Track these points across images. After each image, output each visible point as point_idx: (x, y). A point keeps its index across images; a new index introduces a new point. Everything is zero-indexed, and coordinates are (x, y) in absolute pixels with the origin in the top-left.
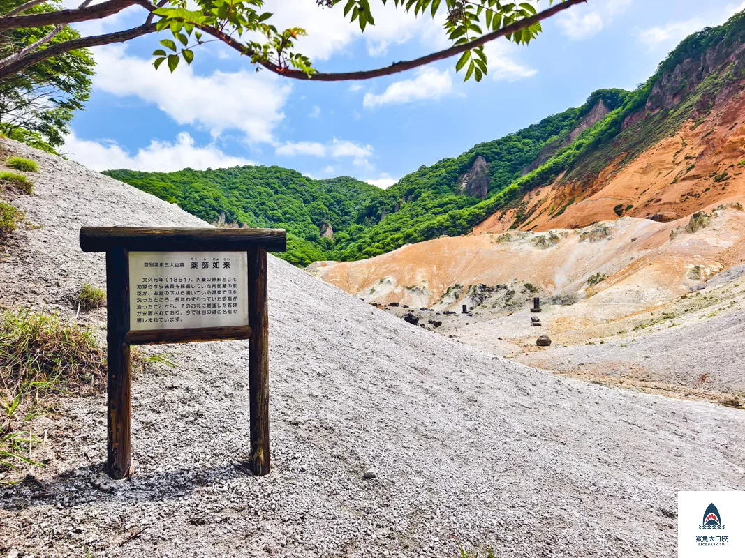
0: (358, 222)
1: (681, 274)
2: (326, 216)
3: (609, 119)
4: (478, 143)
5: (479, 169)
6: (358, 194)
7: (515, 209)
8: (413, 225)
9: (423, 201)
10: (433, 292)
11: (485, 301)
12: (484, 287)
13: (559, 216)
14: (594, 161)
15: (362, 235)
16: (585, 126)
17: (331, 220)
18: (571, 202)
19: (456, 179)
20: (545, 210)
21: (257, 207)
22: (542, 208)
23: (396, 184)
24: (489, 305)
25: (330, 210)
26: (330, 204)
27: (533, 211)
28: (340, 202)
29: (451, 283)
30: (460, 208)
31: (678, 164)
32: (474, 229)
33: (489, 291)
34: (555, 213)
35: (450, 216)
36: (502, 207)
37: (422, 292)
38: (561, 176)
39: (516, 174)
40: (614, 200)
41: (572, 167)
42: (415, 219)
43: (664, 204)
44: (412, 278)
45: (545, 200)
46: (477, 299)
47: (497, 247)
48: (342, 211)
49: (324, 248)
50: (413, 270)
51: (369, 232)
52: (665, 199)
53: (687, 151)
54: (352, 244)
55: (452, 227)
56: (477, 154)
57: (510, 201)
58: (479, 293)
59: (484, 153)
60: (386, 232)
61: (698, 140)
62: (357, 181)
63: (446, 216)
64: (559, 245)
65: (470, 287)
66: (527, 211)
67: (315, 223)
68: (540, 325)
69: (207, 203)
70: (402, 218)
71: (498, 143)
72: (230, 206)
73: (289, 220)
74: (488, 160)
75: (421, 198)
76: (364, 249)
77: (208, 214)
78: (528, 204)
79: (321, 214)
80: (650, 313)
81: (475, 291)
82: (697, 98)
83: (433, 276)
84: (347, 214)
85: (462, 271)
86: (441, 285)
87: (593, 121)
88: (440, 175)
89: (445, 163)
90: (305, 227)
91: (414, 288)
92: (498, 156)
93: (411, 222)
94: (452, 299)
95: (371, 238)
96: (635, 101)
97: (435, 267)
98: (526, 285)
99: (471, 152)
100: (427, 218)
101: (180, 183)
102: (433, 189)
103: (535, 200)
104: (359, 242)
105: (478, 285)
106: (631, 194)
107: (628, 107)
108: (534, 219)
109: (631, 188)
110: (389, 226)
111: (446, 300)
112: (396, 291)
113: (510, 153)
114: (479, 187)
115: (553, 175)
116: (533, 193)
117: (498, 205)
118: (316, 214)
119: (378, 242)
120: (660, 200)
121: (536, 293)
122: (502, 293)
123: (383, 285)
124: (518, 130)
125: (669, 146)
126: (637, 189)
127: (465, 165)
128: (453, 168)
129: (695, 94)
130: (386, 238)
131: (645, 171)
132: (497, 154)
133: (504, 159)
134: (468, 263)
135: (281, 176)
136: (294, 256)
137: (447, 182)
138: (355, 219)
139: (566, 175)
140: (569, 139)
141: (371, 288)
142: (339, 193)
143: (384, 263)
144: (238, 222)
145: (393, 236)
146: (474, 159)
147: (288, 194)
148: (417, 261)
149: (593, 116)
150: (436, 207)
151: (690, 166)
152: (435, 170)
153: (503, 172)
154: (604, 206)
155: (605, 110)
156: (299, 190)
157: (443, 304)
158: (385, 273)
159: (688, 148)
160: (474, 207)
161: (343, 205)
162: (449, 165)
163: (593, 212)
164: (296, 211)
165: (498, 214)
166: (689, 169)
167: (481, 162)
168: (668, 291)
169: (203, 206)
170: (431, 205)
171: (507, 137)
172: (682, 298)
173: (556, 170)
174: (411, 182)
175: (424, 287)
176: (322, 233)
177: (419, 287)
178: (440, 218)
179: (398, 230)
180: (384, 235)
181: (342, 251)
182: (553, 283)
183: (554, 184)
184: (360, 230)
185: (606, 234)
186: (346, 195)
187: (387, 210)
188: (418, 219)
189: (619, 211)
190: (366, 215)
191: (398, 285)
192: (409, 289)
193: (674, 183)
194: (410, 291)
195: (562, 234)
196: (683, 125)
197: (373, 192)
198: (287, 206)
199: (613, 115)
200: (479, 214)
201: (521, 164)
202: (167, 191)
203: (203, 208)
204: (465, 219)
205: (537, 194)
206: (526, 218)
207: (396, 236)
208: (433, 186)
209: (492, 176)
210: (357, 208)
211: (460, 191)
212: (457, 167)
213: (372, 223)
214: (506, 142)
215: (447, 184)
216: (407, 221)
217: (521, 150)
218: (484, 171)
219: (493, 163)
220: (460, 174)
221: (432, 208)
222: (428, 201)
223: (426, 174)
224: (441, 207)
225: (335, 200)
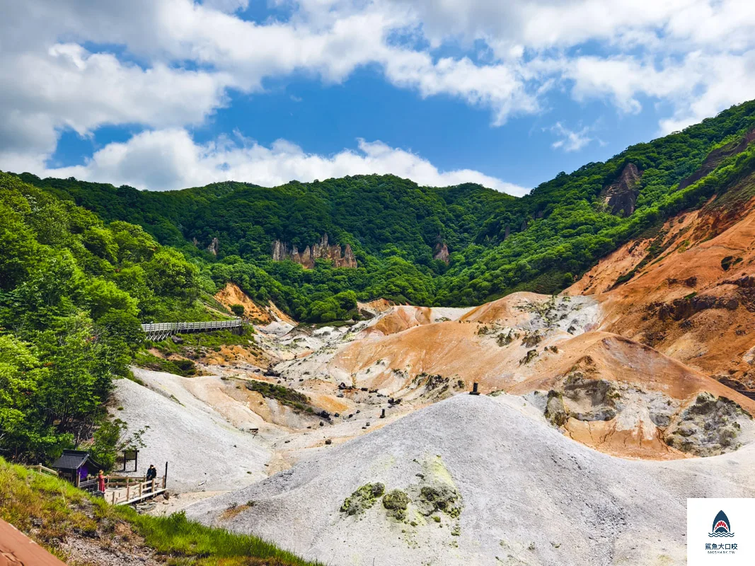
0: (477, 242)
2: (441, 233)
5: (627, 180)
6: (483, 206)
7: (651, 239)
9: (554, 219)
10: (411, 376)
12: (439, 377)
17: (447, 238)
18: (712, 235)
19: (598, 192)
20: (683, 243)
21: (364, 226)
22: (681, 239)
25: (447, 226)
26: (448, 220)
27: (671, 243)
28: (460, 216)
30: (594, 231)
32: (600, 261)
33: (440, 381)
35: (573, 244)
36: (636, 236)
38: (711, 200)
39: (673, 187)
41: (724, 190)
42: (543, 242)
45: (687, 229)
48: (461, 227)
49: (435, 272)
50: (406, 353)
51: (487, 255)
54: (466, 269)
55: (574, 258)
56: (627, 161)
57: (647, 228)
58: (434, 382)
59: (636, 159)
65: (430, 377)
66: (665, 242)
67: (427, 243)
69: (309, 224)
70: (526, 240)
72: (334, 227)
73: (397, 239)
74: (640, 168)
75: (551, 216)
77: (310, 236)
78: (667, 233)
79: (435, 231)
83: (418, 360)
84: (466, 231)
88: (581, 185)
89: (589, 169)
90: (416, 247)
91: (398, 372)
92: (655, 162)
93: (535, 245)
100: (555, 241)
101: (284, 199)
102: (568, 204)
103: (676, 228)
104: (473, 268)
105: (436, 375)
108: (670, 253)
110: (509, 250)
112: (386, 372)
113: (670, 158)
114: (626, 203)
116: (676, 219)
117: (632, 233)
118: (429, 232)
123: (378, 366)
127: (612, 174)
128: (598, 176)
132: (653, 159)
133: (661, 166)
134: (449, 352)
135: (393, 187)
136: (395, 286)
137: (587, 195)
138: (475, 238)
139: (716, 200)
140: (743, 143)
141: (368, 368)
142: (461, 205)
144: (340, 245)
146: (623, 167)
147: (400, 208)
150: (567, 228)
152: (575, 178)
153: (658, 184)
154: (712, 257)
156: (412, 203)
157: (408, 389)
158: (385, 353)
161: (464, 220)
162: (594, 173)
164: (406, 230)
165: (630, 245)
167: (631, 168)
169: (305, 227)
170: (562, 225)
171: (669, 137)
173: (707, 191)
174: (545, 193)
175: (406, 371)
176: (436, 253)
177: (402, 370)
179: (519, 255)
183: (701, 210)
184: (478, 252)
186: (468, 208)
187: (511, 229)
189: (726, 265)
190: (488, 234)
191: (388, 368)
192: (395, 371)
194: (395, 374)
198: (398, 224)
200: (608, 243)
201: (681, 174)
202: (270, 210)
203: (305, 229)
204: (590, 250)
205: (681, 222)
206: (661, 252)
208: (569, 201)
209: (641, 189)
211: (601, 207)
212: (601, 177)
213: (492, 244)
214: (667, 145)
215: (586, 198)
216: (531, 244)
217: (686, 155)
218: (633, 183)
219: (647, 172)
220: (603, 185)
221: (562, 230)
222: (560, 219)
223: (565, 184)
224: (574, 229)
225: (455, 214)
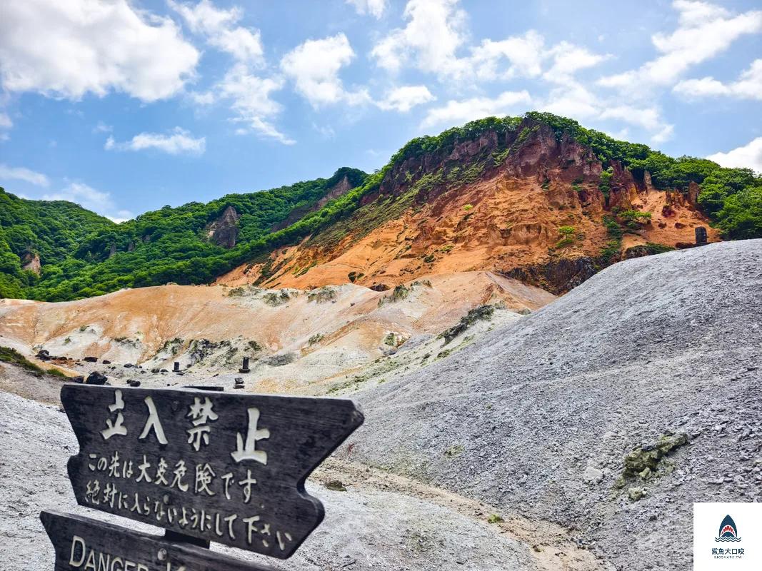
0: (76, 257)
1: (380, 339)
2: (33, 244)
3: (350, 195)
4: (231, 193)
5: (228, 220)
6: (82, 224)
7: (262, 264)
8: (148, 268)
9: (164, 243)
10: (148, 346)
11: (205, 359)
12: (207, 342)
13: (301, 276)
14: (336, 229)
15: (81, 272)
16: (331, 197)
17: (39, 250)
18: (314, 264)
19: (203, 226)
20: (290, 269)
22: (287, 266)
23: (133, 220)
24: (209, 363)
25: (40, 237)
26: (41, 231)
27: (279, 269)
28: (55, 230)
29: (171, 336)
30: (205, 256)
31: (400, 243)
33: (211, 347)
34: (299, 273)
35: (193, 263)
36: (249, 261)
37: (134, 345)
38: (307, 239)
39: (265, 230)
40: (349, 268)
41: (317, 232)
42: (152, 262)
43: (387, 276)
44: (125, 328)
45: (290, 259)
46: (197, 355)
47: (228, 301)
48: (56, 241)
49: (24, 283)
50: (127, 318)
51: (91, 269)
52: (389, 271)
53: (407, 233)
54: (66, 281)
55: (194, 275)
56: (228, 204)
57: (257, 255)
58: (201, 349)
59: (235, 205)
60: (113, 271)
61: (415, 226)
62: (83, 210)
63: (188, 263)
64: (288, 304)
65: (190, 342)
66: (273, 268)
67: (14, 252)
68: (243, 387)
70: (136, 258)
71: (251, 197)
74: (238, 211)
75: (161, 240)
76: (82, 288)
78: (274, 261)
79: (26, 241)
80: (345, 376)
81: (196, 346)
82: (416, 191)
83: (151, 326)
84: (63, 245)
85: (186, 324)
86: (159, 339)
87: (338, 194)
88: (186, 218)
89: (193, 206)
91: (124, 341)
93: (146, 264)
94: (168, 355)
95: (93, 277)
96: (372, 183)
97: (156, 317)
98: (250, 343)
99: (222, 200)
100: (166, 261)
102: (177, 232)
103: (281, 258)
104: (76, 280)
105: (200, 341)
106: (363, 263)
107: (366, 187)
108: (280, 276)
109: (363, 258)
110: (118, 266)
111: (162, 355)
112: (100, 343)
113: (261, 209)
114: (227, 237)
115: (299, 237)
116: (280, 251)
117: (244, 258)
118: (18, 240)
119: (102, 282)
120: (384, 272)
121: (259, 351)
122: (225, 349)
123: (84, 334)
124: (271, 188)
125: (394, 227)
126: (368, 260)
127: (214, 213)
128: (202, 213)
129: (416, 187)
130: (112, 279)
131: (376, 245)
132: (249, 208)
133: (254, 214)
134: (195, 316)
137: (193, 227)
138: (74, 253)
139: (311, 239)
140: (317, 206)
141: (66, 337)
142: (56, 219)
143: (91, 308)
145: (122, 277)
146: (224, 208)
148: (134, 309)
149: (338, 189)
150: (178, 252)
151: (408, 246)
152: (180, 212)
153: (253, 226)
154: (341, 272)
155: (349, 186)
157: (157, 360)
158: (90, 320)
159: (408, 231)
160: (219, 256)
161: (60, 234)
162: (198, 210)
163: (331, 276)
165: (244, 267)
166: (407, 249)
167: (231, 212)
168: (367, 354)
170: (173, 249)
171: (259, 193)
172: (376, 362)
173: (303, 232)
174: (152, 220)
175: (138, 340)
176: (25, 263)
177: (130, 339)
178: (180, 263)
179: (130, 271)
180: (110, 275)
181: (50, 289)
182: (278, 341)
183: (300, 245)
184: (79, 266)
185: (331, 297)
186: (65, 223)
187: (118, 248)
188: (155, 262)
189: (352, 278)
190: (90, 249)
191: (103, 336)
192: (118, 340)
193: (395, 259)
194: (119, 343)
195: (292, 293)
196: (405, 211)
197: (102, 224)
199: (354, 193)
200: (224, 265)
201: (271, 221)
204: (208, 269)
205: (284, 253)
206: (271, 275)
207: (126, 278)
208: (177, 229)
209: (241, 228)
210: (79, 239)
211: (206, 239)
212: (205, 214)
213: (96, 260)
214: (258, 198)
215: (192, 229)
216: (142, 262)
217: (272, 208)
218: (234, 223)
219: (244, 215)
220: (208, 221)
221: (173, 252)
222: (169, 244)
223: (170, 215)
224: (184, 252)
225: (49, 226)
